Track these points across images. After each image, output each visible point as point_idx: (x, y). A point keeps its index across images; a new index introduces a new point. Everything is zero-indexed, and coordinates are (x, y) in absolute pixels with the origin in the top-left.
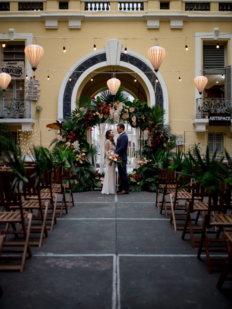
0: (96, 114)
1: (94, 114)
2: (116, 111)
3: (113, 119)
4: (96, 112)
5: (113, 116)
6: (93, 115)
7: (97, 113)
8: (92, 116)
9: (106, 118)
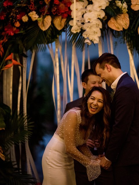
0: (30, 18)
1: (25, 19)
2: (90, 7)
3: (82, 31)
4: (31, 13)
5: (83, 23)
6: (21, 21)
7: (34, 16)
8: (18, 24)
9: (59, 28)
